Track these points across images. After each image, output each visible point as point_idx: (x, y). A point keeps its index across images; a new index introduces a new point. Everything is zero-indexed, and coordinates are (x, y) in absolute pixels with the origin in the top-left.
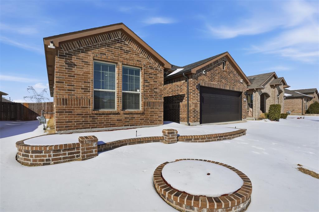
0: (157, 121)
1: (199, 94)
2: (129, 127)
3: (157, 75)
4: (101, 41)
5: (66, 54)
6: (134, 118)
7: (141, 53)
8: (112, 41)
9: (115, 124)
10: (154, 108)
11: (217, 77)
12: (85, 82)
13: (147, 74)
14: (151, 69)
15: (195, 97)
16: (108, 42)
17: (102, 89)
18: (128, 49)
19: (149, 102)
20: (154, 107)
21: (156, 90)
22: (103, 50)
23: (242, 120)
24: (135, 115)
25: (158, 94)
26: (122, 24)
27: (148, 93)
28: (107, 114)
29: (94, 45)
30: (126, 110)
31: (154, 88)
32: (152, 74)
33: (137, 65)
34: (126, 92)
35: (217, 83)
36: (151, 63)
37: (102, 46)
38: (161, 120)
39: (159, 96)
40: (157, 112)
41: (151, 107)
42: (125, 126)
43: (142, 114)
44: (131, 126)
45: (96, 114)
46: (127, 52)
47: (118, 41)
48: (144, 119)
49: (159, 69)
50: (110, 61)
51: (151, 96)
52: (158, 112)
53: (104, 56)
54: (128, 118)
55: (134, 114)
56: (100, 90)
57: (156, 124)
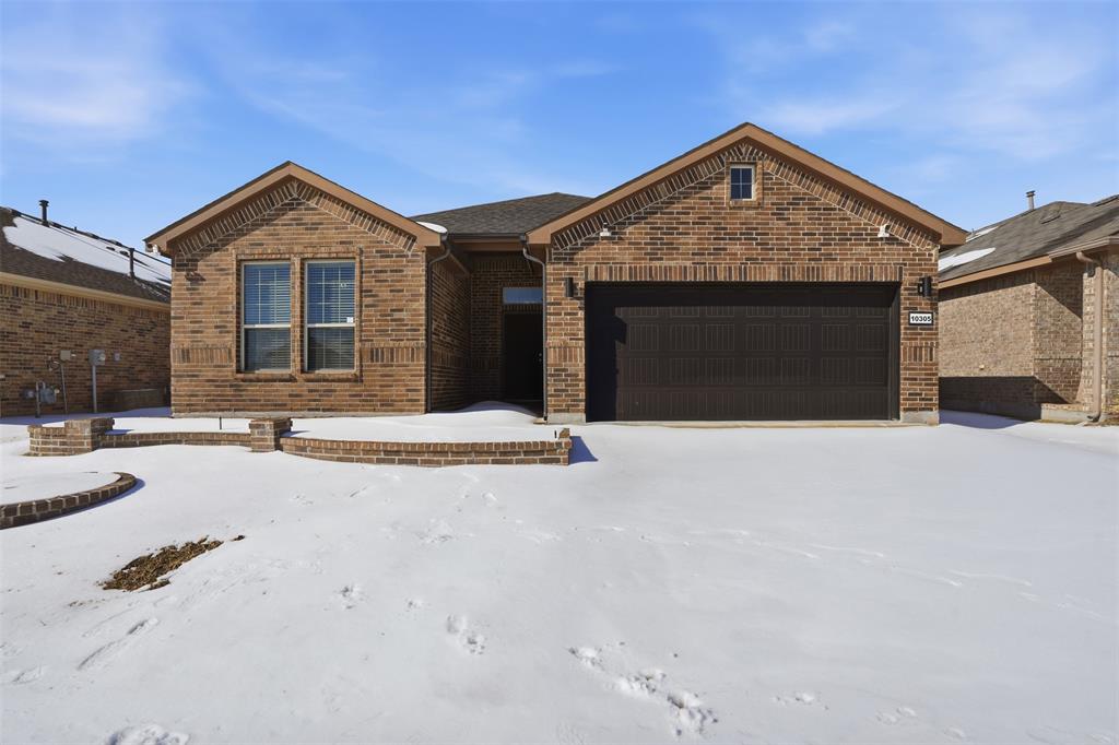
0: (402, 401)
1: (581, 314)
2: (321, 413)
3: (401, 271)
4: (253, 217)
5: (188, 260)
6: (335, 391)
7: (352, 221)
8: (276, 210)
9: (285, 405)
10: (392, 366)
11: (692, 239)
12: (221, 313)
13: (370, 272)
14: (382, 257)
15: (560, 324)
16: (269, 215)
17: (262, 323)
18: (316, 219)
19: (377, 349)
20: (392, 360)
21: (397, 315)
22: (258, 235)
23: (899, 418)
24: (336, 384)
25: (406, 325)
26: (288, 163)
27: (373, 326)
28: (266, 381)
29: (239, 230)
30: (317, 372)
31: (392, 310)
32: (386, 272)
33: (341, 255)
34: (317, 325)
35: (688, 264)
36: (382, 242)
37: (256, 226)
38: (418, 400)
39: (407, 330)
40: (401, 376)
41: (382, 361)
42: (309, 410)
43: (356, 381)
44: (324, 410)
45: (244, 380)
46: (314, 227)
47: (291, 207)
48: (361, 396)
49: (410, 253)
50: (274, 256)
51: (383, 332)
52: (405, 375)
53: (259, 250)
54: (317, 391)
55: (333, 381)
56: (257, 326)
57: (402, 411)
